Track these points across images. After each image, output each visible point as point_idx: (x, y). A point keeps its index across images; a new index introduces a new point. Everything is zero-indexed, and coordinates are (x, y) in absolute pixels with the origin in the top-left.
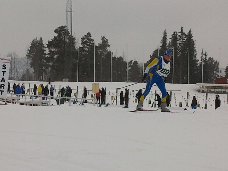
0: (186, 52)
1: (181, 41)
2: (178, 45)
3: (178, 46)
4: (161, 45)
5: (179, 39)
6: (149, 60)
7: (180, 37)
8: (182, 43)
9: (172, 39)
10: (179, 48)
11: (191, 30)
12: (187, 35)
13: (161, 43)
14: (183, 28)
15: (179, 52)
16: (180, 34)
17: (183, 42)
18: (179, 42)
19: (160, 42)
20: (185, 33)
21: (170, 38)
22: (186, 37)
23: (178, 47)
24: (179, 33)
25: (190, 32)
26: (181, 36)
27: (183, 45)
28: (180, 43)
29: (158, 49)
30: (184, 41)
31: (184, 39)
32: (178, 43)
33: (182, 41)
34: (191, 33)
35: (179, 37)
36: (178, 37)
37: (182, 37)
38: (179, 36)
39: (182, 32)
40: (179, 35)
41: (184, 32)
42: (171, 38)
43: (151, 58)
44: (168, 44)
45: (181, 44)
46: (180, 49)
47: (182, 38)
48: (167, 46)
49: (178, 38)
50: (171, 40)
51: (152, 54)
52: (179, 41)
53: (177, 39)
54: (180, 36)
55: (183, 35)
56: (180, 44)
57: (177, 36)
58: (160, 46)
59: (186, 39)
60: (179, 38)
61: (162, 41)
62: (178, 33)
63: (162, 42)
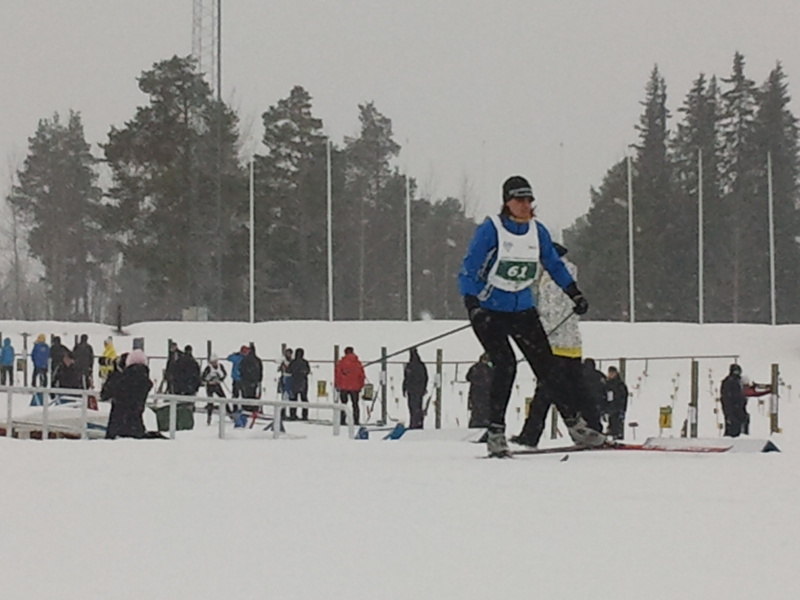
0: (762, 174)
1: (736, 120)
2: (721, 139)
3: (722, 144)
4: (640, 142)
5: (724, 112)
6: (587, 211)
7: (731, 104)
8: (742, 129)
9: (688, 112)
10: (726, 154)
11: (779, 68)
12: (763, 91)
13: (639, 132)
14: (742, 58)
15: (728, 172)
16: (732, 86)
17: (744, 125)
18: (727, 125)
19: (637, 127)
20: (752, 83)
21: (681, 110)
22: (757, 104)
23: (722, 149)
24: (726, 81)
25: (776, 76)
26: (736, 94)
27: (743, 140)
28: (730, 129)
29: (626, 159)
30: (747, 122)
31: (751, 112)
32: (722, 129)
33: (741, 121)
34: (783, 81)
35: (727, 102)
36: (719, 100)
37: (737, 101)
38: (725, 96)
39: (738, 77)
40: (724, 92)
41: (747, 78)
42: (686, 106)
43: (594, 201)
44: (672, 136)
45: (736, 136)
46: (731, 156)
47: (738, 108)
48: (671, 146)
49: (722, 106)
50: (684, 114)
51: (601, 183)
52: (725, 121)
53: (716, 112)
54: (729, 99)
55: (745, 93)
56: (733, 133)
57: (717, 96)
58: (633, 145)
59: (756, 109)
60: (726, 106)
61: (643, 122)
62: (719, 83)
63: (642, 126)
